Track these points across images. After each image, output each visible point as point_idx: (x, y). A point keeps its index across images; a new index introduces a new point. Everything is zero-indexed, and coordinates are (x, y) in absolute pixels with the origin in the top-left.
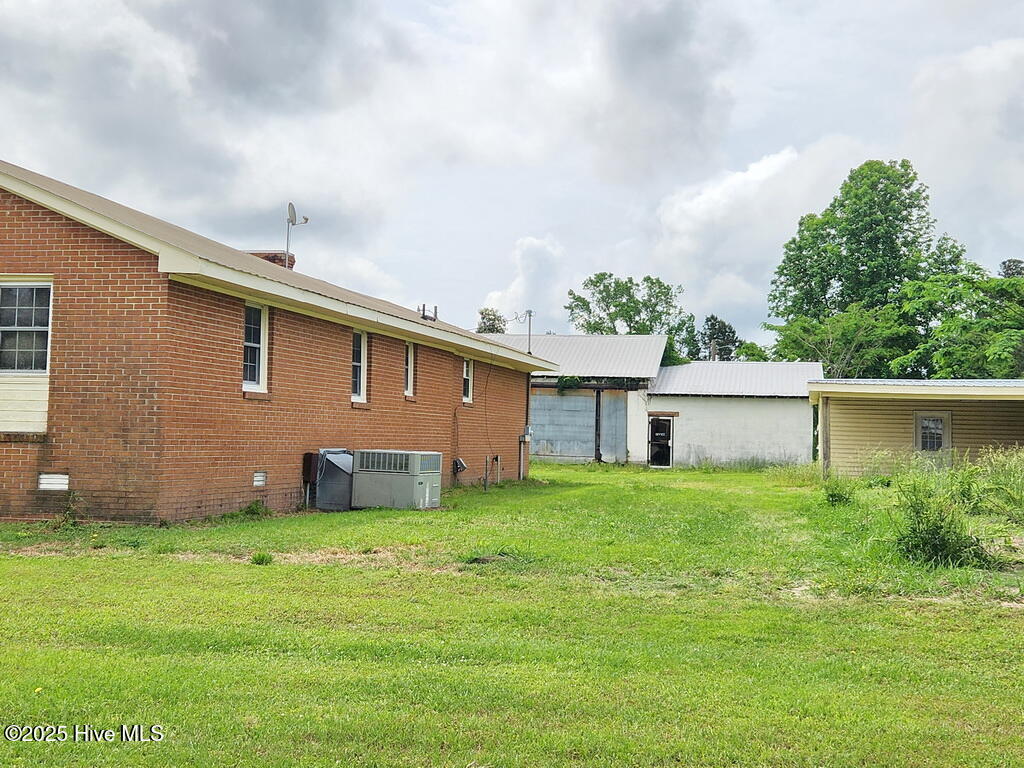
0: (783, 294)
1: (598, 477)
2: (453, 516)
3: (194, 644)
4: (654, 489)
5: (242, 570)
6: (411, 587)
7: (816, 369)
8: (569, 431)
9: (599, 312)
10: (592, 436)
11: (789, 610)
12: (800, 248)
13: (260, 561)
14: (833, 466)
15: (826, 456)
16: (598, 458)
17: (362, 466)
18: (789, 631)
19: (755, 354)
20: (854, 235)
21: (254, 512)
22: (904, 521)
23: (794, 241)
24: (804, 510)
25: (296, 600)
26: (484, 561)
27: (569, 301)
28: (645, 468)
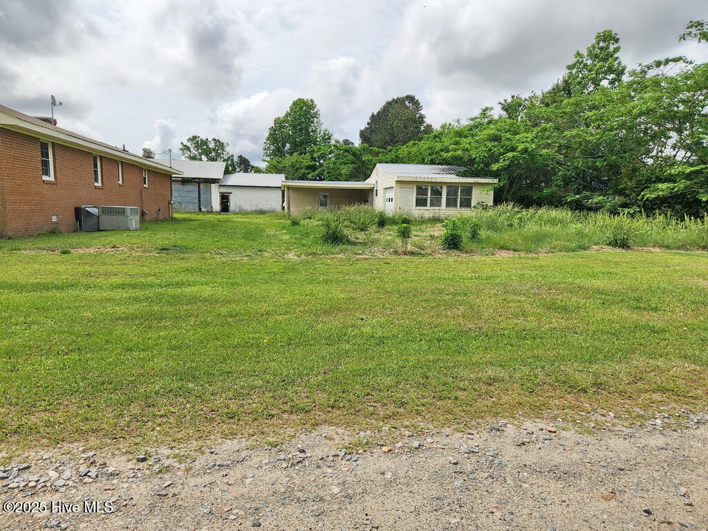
0: (269, 148)
1: (200, 217)
2: (148, 233)
3: (46, 287)
4: (226, 221)
5: (56, 256)
6: (138, 260)
7: (282, 177)
8: (187, 199)
9: (194, 152)
10: (197, 200)
11: (289, 262)
12: (275, 131)
13: (65, 253)
14: (291, 212)
15: (289, 208)
16: (200, 209)
17: (103, 212)
18: (292, 269)
19: (258, 170)
20: (294, 127)
21: (53, 232)
22: (323, 230)
23: (272, 127)
24: (284, 228)
25: (88, 268)
26: (168, 249)
27: (181, 147)
28: (220, 214)
